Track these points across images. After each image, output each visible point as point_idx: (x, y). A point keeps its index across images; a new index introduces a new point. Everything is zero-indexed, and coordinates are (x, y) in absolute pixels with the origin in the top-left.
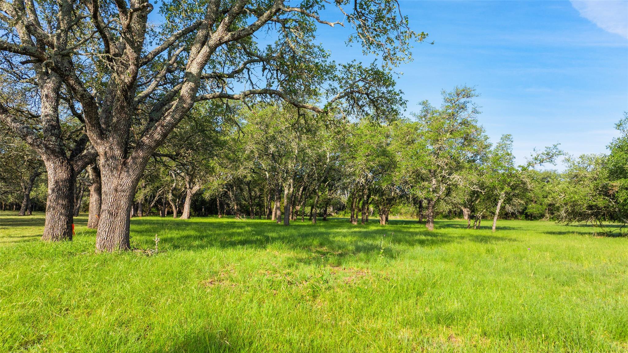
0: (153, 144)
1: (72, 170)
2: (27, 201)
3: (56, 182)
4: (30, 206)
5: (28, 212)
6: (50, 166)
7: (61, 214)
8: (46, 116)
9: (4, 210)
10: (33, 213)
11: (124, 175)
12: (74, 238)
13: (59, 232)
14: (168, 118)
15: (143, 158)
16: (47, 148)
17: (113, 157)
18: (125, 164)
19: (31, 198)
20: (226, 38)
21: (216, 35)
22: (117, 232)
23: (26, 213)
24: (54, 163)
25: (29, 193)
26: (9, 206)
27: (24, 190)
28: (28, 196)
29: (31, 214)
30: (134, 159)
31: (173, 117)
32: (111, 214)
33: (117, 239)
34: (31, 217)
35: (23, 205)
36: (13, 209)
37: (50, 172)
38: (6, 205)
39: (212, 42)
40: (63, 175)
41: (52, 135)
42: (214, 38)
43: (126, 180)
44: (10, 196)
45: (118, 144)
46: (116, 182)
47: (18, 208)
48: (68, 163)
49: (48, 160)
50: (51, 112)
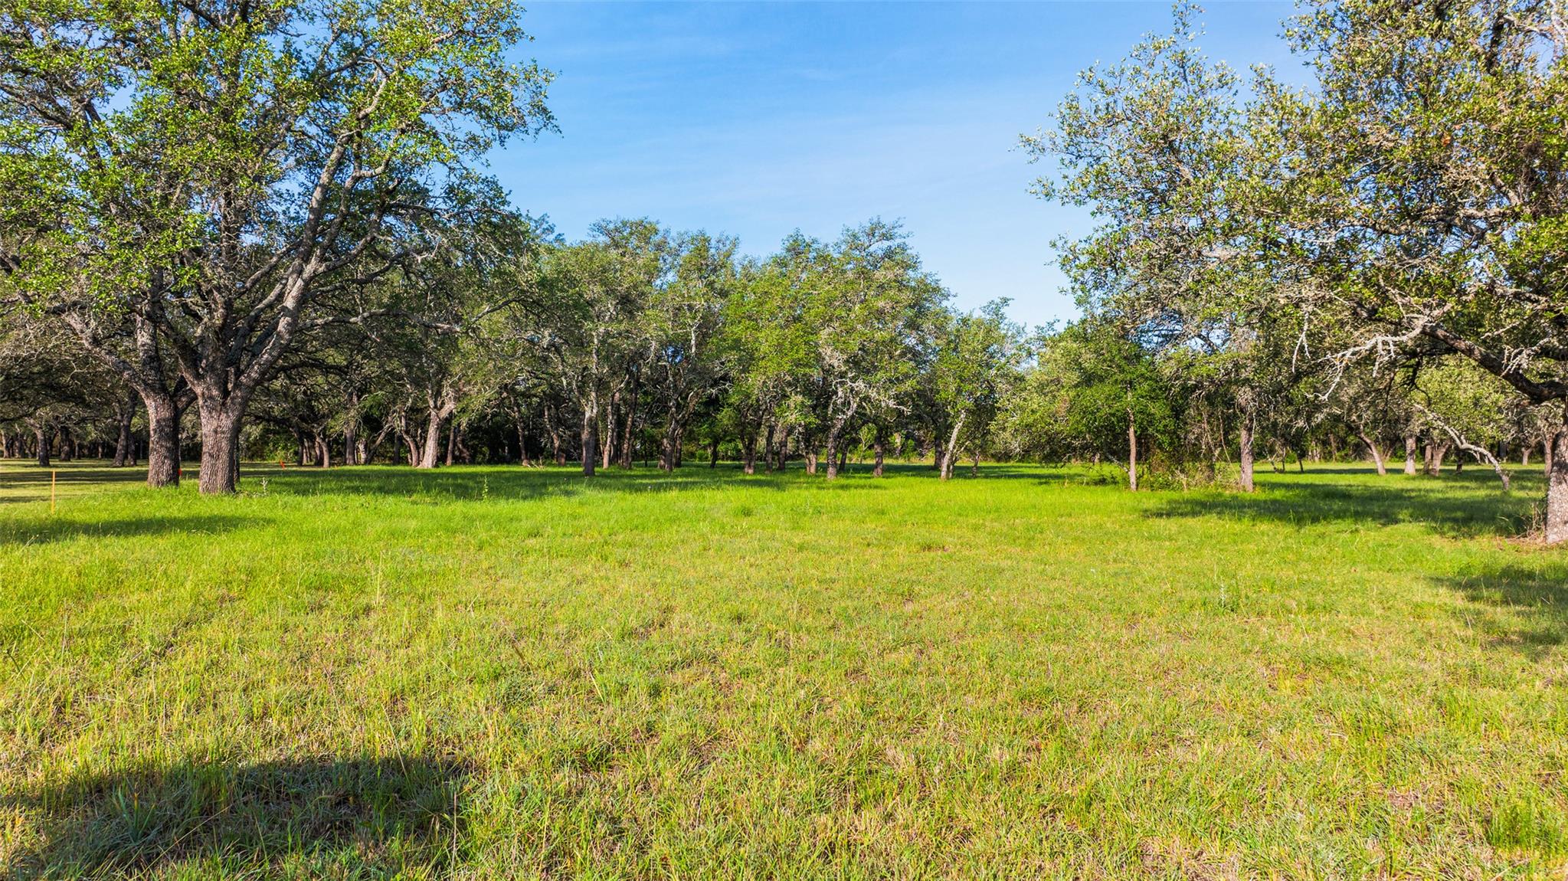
0: (252, 384)
1: (176, 407)
2: (127, 438)
3: (158, 421)
4: (133, 447)
5: (130, 460)
6: (150, 404)
7: (165, 457)
8: (143, 346)
9: (79, 458)
10: (139, 462)
11: (223, 416)
12: (182, 482)
13: (163, 478)
14: (266, 356)
15: (242, 398)
16: (146, 384)
17: (211, 398)
18: (224, 404)
19: (133, 430)
20: (321, 270)
21: (309, 267)
22: (220, 474)
23: (126, 463)
24: (155, 401)
25: (130, 422)
26: (89, 449)
27: (119, 417)
28: (127, 428)
29: (135, 464)
30: (233, 399)
31: (270, 354)
32: (211, 456)
33: (221, 479)
34: (135, 469)
35: (119, 447)
36: (97, 455)
37: (151, 411)
38: (81, 447)
39: (305, 275)
40: (166, 414)
41: (151, 368)
42: (309, 269)
43: (226, 422)
44: (90, 427)
45: (216, 383)
46: (215, 423)
47: (110, 453)
48: (171, 399)
49: (148, 397)
50: (149, 341)
